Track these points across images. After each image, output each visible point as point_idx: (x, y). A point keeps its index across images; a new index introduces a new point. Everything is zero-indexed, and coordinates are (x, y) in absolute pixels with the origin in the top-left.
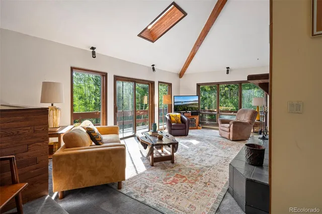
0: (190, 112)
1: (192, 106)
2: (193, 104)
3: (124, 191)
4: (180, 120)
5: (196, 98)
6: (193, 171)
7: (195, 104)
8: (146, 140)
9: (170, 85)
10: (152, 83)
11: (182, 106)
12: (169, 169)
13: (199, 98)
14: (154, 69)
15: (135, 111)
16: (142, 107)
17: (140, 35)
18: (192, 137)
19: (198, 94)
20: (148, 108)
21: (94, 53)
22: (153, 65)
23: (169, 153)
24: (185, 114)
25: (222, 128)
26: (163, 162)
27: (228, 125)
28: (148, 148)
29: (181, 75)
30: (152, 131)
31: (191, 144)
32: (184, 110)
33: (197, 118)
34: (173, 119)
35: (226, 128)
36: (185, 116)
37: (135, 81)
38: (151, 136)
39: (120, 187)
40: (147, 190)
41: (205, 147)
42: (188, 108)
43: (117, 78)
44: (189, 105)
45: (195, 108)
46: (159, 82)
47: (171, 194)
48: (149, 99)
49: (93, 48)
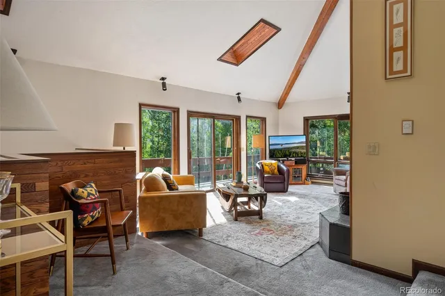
0: (293, 159)
1: (298, 150)
2: (298, 148)
3: (205, 237)
4: (276, 171)
5: (303, 139)
6: (283, 226)
7: (302, 147)
8: (228, 191)
9: (263, 120)
10: (238, 119)
11: (281, 150)
12: (255, 224)
13: (307, 139)
14: (239, 99)
15: (215, 158)
16: (223, 152)
17: (220, 59)
18: (292, 194)
19: (306, 133)
20: (231, 154)
21: (164, 85)
22: (238, 94)
23: (257, 209)
24: (285, 162)
25: (337, 182)
26: (249, 218)
27: (344, 177)
28: (231, 200)
29: (280, 104)
30: (236, 181)
31: (289, 201)
32: (285, 156)
33: (304, 168)
34: (267, 168)
35: (341, 182)
36: (284, 165)
37: (213, 116)
38: (234, 187)
39: (201, 234)
40: (230, 238)
41: (308, 205)
42: (290, 153)
43: (191, 114)
44: (292, 148)
45: (301, 153)
46: (247, 117)
47: (254, 243)
48: (232, 141)
49: (163, 79)
